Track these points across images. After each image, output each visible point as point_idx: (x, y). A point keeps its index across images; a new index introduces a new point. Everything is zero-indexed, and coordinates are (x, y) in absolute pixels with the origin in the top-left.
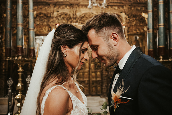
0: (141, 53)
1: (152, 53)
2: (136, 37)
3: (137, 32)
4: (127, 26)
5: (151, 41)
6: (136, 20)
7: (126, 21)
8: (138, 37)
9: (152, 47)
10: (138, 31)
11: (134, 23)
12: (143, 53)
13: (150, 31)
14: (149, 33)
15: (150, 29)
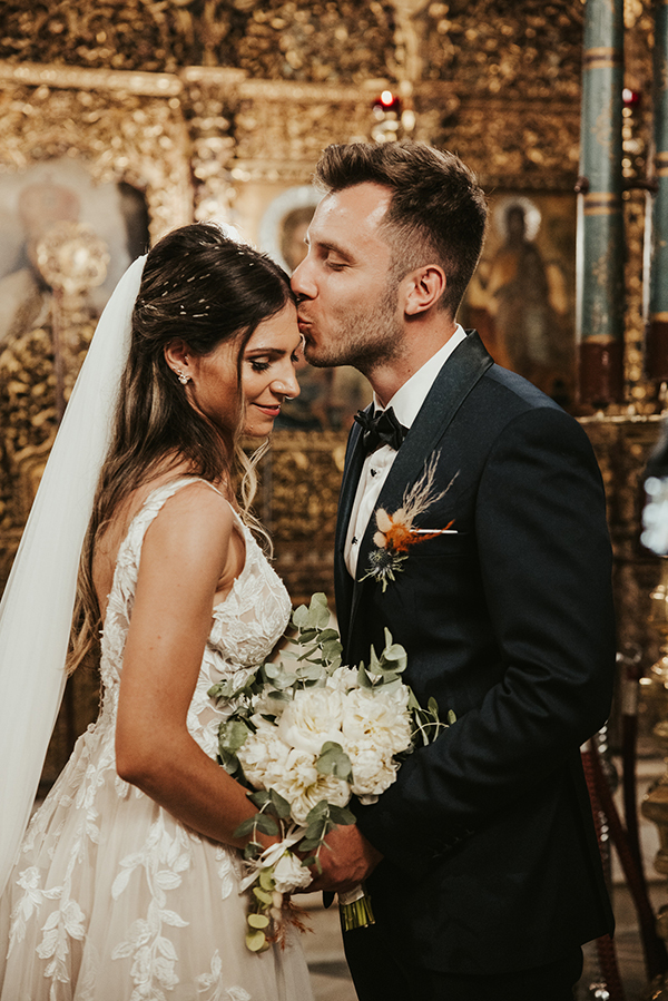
0: (486, 359)
1: (605, 359)
2: (516, 215)
3: (529, 166)
4: (438, 102)
5: (602, 277)
6: (522, 41)
7: (424, 52)
8: (533, 218)
9: (605, 319)
10: (536, 156)
11: (506, 68)
12: (492, 361)
13: (598, 204)
14: (589, 220)
15: (598, 189)
